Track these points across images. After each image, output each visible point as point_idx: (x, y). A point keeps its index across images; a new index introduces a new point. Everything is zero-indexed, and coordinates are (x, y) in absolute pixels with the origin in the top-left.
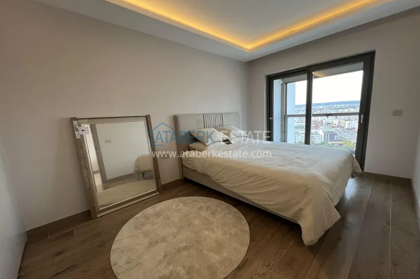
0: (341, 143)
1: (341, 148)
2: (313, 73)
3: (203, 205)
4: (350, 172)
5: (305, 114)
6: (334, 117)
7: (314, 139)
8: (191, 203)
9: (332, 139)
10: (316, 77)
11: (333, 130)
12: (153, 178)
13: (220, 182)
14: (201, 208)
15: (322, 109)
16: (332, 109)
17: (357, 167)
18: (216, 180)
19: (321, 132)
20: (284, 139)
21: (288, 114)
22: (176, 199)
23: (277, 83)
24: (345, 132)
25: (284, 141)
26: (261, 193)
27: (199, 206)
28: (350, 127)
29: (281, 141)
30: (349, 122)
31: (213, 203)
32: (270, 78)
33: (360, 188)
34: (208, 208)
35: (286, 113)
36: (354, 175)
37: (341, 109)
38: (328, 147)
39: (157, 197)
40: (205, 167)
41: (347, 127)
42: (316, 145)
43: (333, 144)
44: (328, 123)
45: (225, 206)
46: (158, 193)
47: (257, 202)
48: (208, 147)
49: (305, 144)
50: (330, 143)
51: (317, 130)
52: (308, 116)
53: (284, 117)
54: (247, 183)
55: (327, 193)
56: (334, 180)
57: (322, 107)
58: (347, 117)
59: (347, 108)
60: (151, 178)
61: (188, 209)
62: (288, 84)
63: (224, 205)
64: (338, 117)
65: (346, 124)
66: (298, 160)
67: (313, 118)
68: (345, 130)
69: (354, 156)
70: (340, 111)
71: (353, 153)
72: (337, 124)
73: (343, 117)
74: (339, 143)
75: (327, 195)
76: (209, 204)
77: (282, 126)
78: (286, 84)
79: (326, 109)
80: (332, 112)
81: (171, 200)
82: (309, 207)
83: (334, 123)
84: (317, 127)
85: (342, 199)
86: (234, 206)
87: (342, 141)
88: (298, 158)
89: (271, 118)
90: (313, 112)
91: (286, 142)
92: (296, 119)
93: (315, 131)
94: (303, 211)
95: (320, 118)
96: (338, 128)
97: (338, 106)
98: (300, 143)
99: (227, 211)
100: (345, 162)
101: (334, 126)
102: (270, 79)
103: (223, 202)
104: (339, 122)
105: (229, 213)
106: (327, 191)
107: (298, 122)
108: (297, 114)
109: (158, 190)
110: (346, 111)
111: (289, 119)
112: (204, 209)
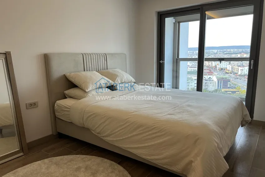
0: (234, 90)
1: (234, 96)
2: (207, 13)
3: (81, 165)
4: (239, 120)
5: (197, 58)
6: (227, 62)
7: (208, 86)
8: (65, 164)
9: (225, 86)
10: (210, 18)
11: (227, 76)
12: (14, 135)
13: (102, 135)
14: (78, 169)
15: (216, 53)
16: (226, 54)
17: (246, 114)
18: (97, 133)
19: (215, 79)
20: (176, 85)
21: (180, 57)
22: (46, 161)
23: (169, 22)
24: (238, 78)
25: (176, 88)
26: (148, 146)
27: (76, 166)
28: (243, 74)
29: (173, 88)
30: (242, 68)
31: (94, 161)
32: (161, 15)
33: (249, 136)
34: (87, 168)
35: (178, 56)
36: (244, 123)
37: (234, 53)
38: (221, 94)
39: (21, 158)
40: (85, 118)
41: (239, 73)
42: (210, 92)
43: (227, 91)
44: (222, 69)
45: (108, 165)
46: (21, 154)
47: (144, 157)
48: (89, 95)
49: (197, 91)
50: (223, 90)
51: (211, 76)
52: (201, 59)
53: (176, 61)
54: (133, 136)
55: (217, 143)
56: (223, 128)
57: (216, 51)
58: (239, 63)
59: (240, 53)
60: (11, 135)
61: (62, 170)
62: (181, 24)
63: (107, 163)
64: (231, 62)
65: (239, 70)
66: (189, 109)
67: (206, 63)
68: (238, 77)
69: (244, 103)
70: (233, 56)
71: (244, 101)
72: (230, 70)
73: (236, 63)
74: (232, 90)
75: (216, 145)
76: (89, 163)
77: (173, 71)
78: (179, 23)
79: (220, 54)
80: (226, 56)
81: (39, 162)
82: (199, 159)
83: (228, 69)
84: (211, 73)
85: (232, 148)
86: (119, 164)
87: (235, 88)
88: (189, 106)
89: (161, 62)
90: (206, 56)
91: (178, 88)
92: (189, 63)
93: (209, 77)
94: (193, 164)
95: (214, 63)
96: (231, 75)
97: (232, 50)
98: (193, 89)
99: (110, 170)
100: (235, 110)
101: (227, 72)
102: (162, 17)
103: (106, 160)
104: (232, 68)
105: (112, 172)
106: (217, 141)
107: (192, 67)
108: (190, 57)
109: (22, 149)
110: (239, 56)
111: (182, 63)
112: (83, 169)
